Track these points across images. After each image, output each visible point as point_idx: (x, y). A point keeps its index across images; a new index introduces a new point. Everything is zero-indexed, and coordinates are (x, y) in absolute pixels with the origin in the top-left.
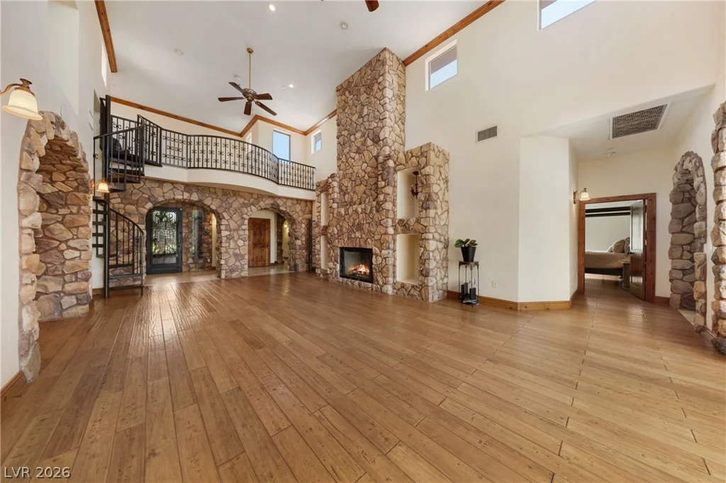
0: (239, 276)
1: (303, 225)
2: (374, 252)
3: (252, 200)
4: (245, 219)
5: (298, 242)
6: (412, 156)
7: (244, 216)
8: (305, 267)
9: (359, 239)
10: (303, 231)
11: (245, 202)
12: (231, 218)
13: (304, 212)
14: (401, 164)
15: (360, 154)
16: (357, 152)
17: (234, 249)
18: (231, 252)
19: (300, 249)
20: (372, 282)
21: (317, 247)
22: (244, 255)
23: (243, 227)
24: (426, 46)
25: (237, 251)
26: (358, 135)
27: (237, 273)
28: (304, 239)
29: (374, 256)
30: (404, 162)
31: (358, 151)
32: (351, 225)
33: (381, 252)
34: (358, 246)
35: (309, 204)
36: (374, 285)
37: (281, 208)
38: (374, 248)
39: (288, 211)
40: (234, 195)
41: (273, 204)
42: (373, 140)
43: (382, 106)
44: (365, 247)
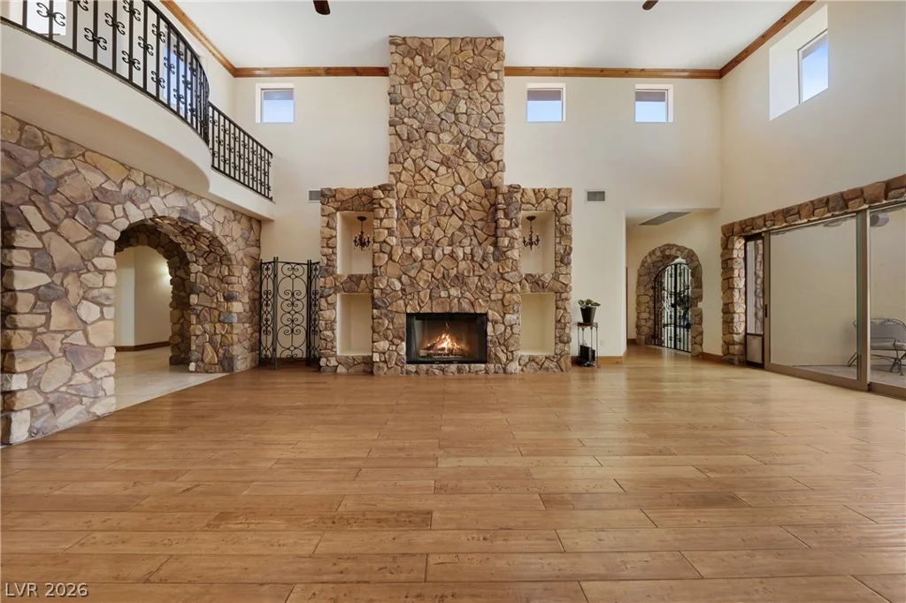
0: (84, 419)
1: (246, 270)
2: (490, 318)
3: (127, 186)
4: (106, 238)
5: (237, 307)
6: (546, 197)
7: (104, 229)
8: (249, 360)
9: (457, 300)
10: (245, 281)
11: (107, 186)
12: (55, 227)
13: (246, 240)
14: (528, 203)
15: (448, 167)
16: (442, 163)
17: (66, 332)
18: (55, 344)
19: (240, 321)
20: (484, 362)
21: (327, 314)
22: (103, 349)
23: (100, 262)
24: (533, 69)
25: (77, 339)
26: (446, 137)
27: (78, 408)
28: (246, 299)
29: (490, 325)
30: (534, 201)
31: (445, 162)
32: (439, 276)
33: (503, 318)
34: (455, 310)
35: (255, 226)
36: (491, 366)
37: (203, 224)
38: (490, 312)
39: (217, 234)
40: (69, 156)
41: (183, 211)
42: (478, 156)
43: (497, 114)
44: (472, 311)
